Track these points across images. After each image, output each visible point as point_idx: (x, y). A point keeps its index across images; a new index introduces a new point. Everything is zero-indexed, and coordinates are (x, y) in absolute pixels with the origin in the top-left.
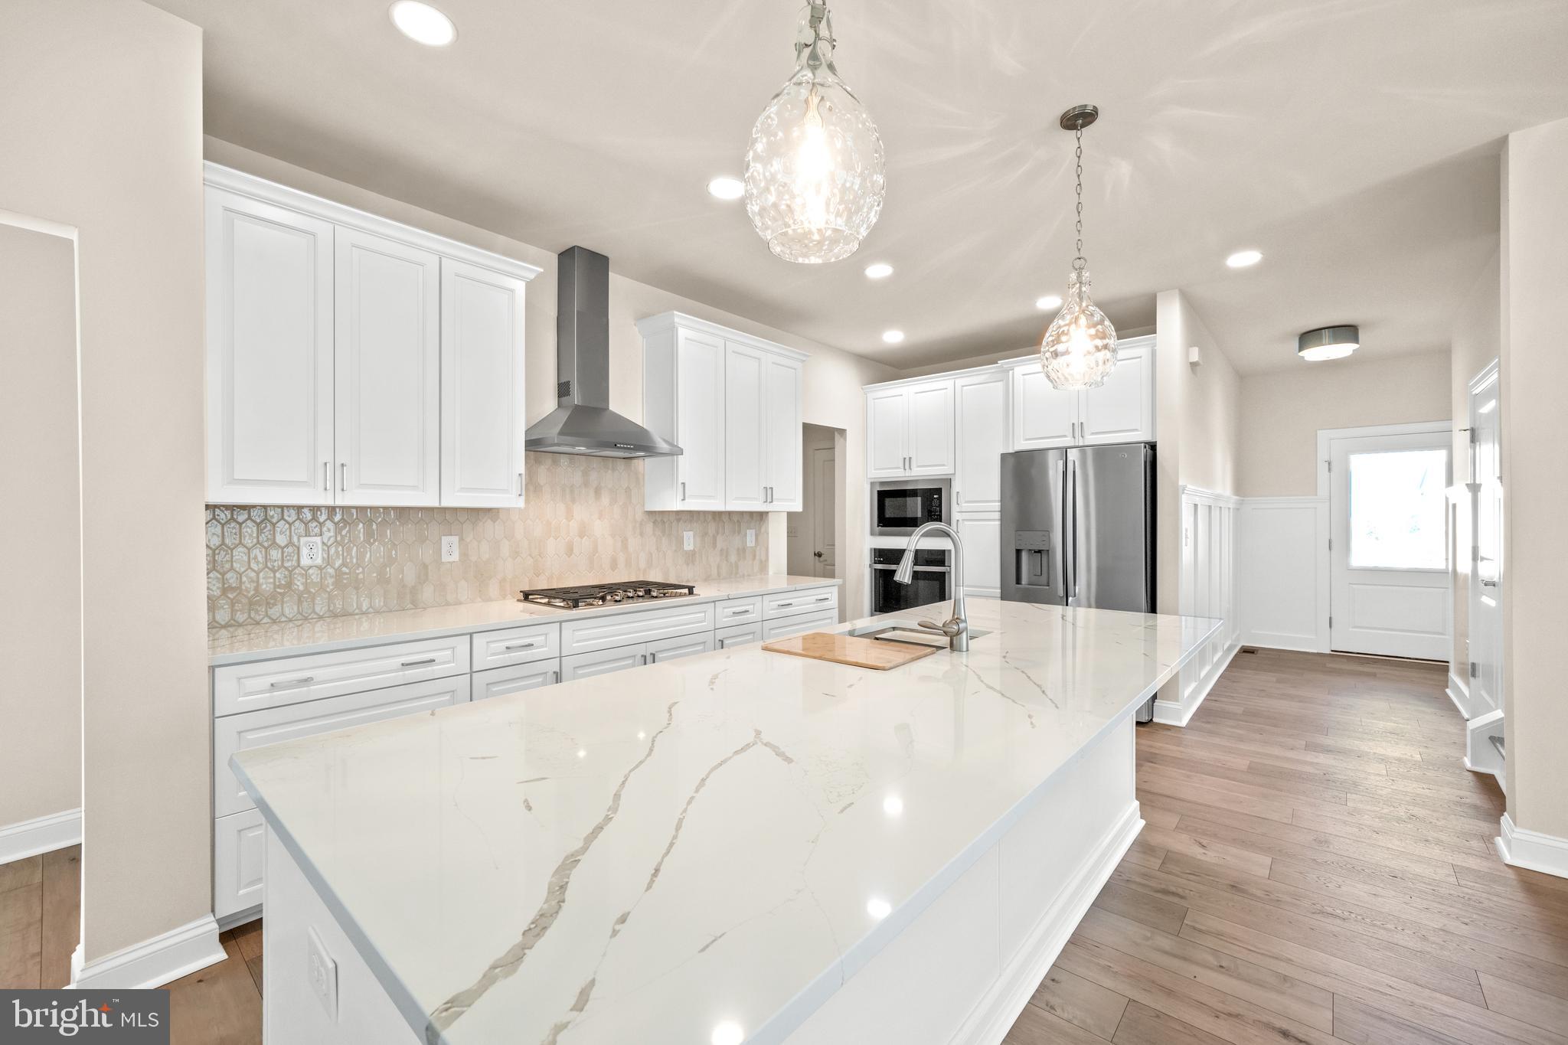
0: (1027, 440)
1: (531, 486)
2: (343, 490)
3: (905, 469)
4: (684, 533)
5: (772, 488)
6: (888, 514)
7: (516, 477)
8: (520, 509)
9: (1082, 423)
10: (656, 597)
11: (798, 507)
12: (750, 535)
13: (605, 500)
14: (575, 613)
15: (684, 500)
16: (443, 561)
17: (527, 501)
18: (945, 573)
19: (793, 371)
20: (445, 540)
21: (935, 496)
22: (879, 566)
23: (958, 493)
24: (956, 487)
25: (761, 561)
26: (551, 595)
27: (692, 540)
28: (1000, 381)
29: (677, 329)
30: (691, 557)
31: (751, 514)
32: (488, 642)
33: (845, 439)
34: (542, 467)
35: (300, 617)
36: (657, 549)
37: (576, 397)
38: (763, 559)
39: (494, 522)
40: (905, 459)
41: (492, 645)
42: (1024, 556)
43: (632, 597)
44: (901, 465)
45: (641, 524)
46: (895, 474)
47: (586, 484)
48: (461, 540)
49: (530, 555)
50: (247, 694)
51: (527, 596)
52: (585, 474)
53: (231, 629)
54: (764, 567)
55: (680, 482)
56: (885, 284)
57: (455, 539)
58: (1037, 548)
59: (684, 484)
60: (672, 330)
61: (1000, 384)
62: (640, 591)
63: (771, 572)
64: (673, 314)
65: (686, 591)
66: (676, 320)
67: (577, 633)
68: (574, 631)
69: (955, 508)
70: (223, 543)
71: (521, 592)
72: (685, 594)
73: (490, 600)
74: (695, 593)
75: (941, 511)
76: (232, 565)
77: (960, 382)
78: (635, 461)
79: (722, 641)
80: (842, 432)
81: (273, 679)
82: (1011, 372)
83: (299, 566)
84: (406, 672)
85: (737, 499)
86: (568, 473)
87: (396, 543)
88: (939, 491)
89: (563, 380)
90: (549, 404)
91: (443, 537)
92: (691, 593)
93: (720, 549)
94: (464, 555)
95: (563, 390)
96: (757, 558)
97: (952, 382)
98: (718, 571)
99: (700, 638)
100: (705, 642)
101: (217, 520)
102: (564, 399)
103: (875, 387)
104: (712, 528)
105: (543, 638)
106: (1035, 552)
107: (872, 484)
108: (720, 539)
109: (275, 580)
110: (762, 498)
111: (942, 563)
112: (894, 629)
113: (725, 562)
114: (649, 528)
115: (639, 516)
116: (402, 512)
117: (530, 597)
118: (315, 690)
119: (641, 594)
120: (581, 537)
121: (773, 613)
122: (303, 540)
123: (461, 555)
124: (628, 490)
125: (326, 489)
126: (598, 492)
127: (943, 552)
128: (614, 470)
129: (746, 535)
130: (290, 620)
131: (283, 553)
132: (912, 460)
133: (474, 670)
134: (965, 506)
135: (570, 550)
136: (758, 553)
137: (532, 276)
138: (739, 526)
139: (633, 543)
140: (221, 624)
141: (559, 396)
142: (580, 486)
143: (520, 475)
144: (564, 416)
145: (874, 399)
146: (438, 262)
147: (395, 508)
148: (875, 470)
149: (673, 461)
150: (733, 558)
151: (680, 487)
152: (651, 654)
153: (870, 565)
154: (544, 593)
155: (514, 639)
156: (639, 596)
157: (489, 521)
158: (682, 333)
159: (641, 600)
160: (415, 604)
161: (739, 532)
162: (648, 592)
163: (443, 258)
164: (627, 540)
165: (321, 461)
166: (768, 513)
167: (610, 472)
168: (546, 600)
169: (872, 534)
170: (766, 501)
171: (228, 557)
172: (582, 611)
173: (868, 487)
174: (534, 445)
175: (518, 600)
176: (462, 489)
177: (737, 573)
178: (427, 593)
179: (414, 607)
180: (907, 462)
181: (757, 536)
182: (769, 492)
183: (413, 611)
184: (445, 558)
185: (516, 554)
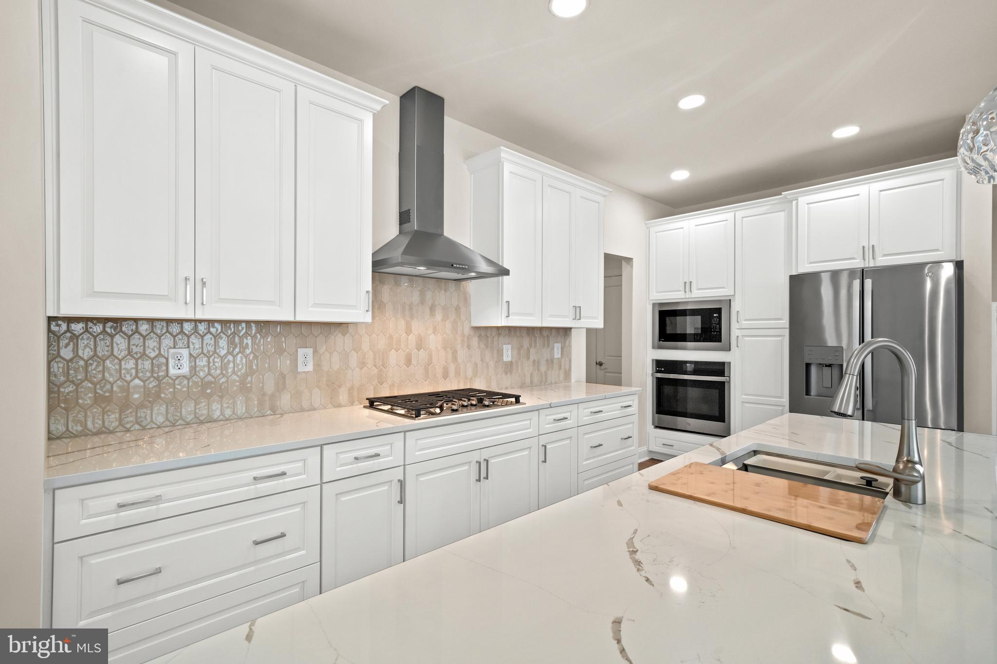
0: (811, 263)
1: (377, 304)
2: (203, 304)
3: (686, 292)
4: (504, 345)
5: (580, 307)
6: (669, 330)
7: (364, 294)
8: (366, 324)
9: (873, 246)
10: (488, 406)
11: (599, 324)
12: (557, 347)
13: (439, 317)
14: (417, 422)
15: (508, 316)
16: (299, 370)
17: (373, 317)
18: (724, 382)
19: (597, 204)
20: (301, 352)
21: (715, 315)
22: (659, 375)
23: (738, 312)
24: (736, 307)
25: (565, 371)
26: (394, 401)
27: (510, 352)
28: (782, 211)
29: (503, 164)
30: (509, 368)
31: (558, 329)
32: (337, 453)
33: (632, 267)
34: (386, 287)
35: (167, 423)
36: (482, 360)
37: (414, 224)
38: (567, 370)
39: (344, 336)
40: (685, 283)
41: (342, 456)
42: (814, 370)
43: (467, 406)
44: (682, 288)
45: (468, 338)
46: (675, 295)
47: (422, 302)
48: (315, 352)
49: (375, 366)
50: (89, 517)
51: (372, 404)
52: (422, 294)
53: (103, 436)
54: (568, 375)
55: (505, 301)
56: (695, 113)
57: (310, 351)
58: (828, 363)
59: (508, 302)
60: (498, 166)
61: (782, 214)
62: (473, 400)
63: (573, 380)
64: (500, 148)
65: (513, 400)
66: (503, 155)
67: (420, 442)
68: (416, 440)
69: (734, 325)
70: (95, 355)
71: (367, 399)
72: (511, 403)
73: (339, 406)
74: (521, 401)
75: (720, 329)
76: (104, 375)
77: (740, 214)
78: (464, 283)
79: (545, 447)
80: (629, 260)
81: (121, 499)
82: (794, 202)
83: (167, 376)
84: (258, 486)
85: (552, 316)
86: (408, 293)
87: (257, 354)
88: (719, 311)
89: (404, 209)
90: (392, 230)
91: (299, 349)
92: (518, 401)
93: (532, 360)
94: (318, 365)
95: (404, 217)
96: (562, 368)
97: (733, 214)
98: (531, 379)
99: (526, 443)
100: (530, 448)
101: (90, 333)
102: (406, 226)
103: (660, 221)
104: (526, 342)
105: (388, 447)
106: (826, 366)
107: (654, 304)
108: (532, 351)
109: (144, 389)
110: (572, 316)
111: (721, 373)
112: (755, 453)
113: (537, 371)
114: (475, 341)
115: (467, 331)
116: (264, 325)
117: (375, 404)
118: (165, 508)
119: (474, 403)
120: (419, 349)
121: (587, 419)
122: (172, 351)
123: (314, 365)
124: (457, 309)
125: (186, 303)
126: (432, 309)
127: (723, 364)
128: (446, 290)
129: (553, 348)
130: (159, 427)
131: (152, 363)
132: (692, 284)
133: (324, 482)
134: (745, 323)
135: (409, 361)
136: (563, 364)
137: (378, 107)
138: (548, 340)
139: (462, 353)
140: (92, 432)
141: (401, 224)
142: (418, 304)
143: (367, 292)
144: (405, 241)
145: (656, 233)
146: (294, 91)
147: (257, 323)
148: (658, 292)
149: (498, 282)
150: (543, 368)
151: (505, 306)
152: (485, 460)
153: (652, 373)
154: (385, 400)
155: (363, 449)
156: (472, 405)
157: (340, 334)
158: (507, 168)
159: (473, 408)
160: (274, 410)
161: (548, 345)
162: (480, 401)
163: (298, 86)
164: (457, 352)
165: (181, 277)
166: (570, 329)
167: (443, 292)
168: (389, 407)
169: (653, 347)
170: (575, 319)
171: (100, 368)
172: (424, 420)
173: (650, 308)
174: (378, 265)
175: (365, 407)
176: (316, 305)
177: (546, 381)
178: (285, 400)
179: (273, 413)
180: (688, 286)
181: (562, 349)
182: (578, 310)
183: (272, 416)
184: (301, 368)
185: (362, 364)
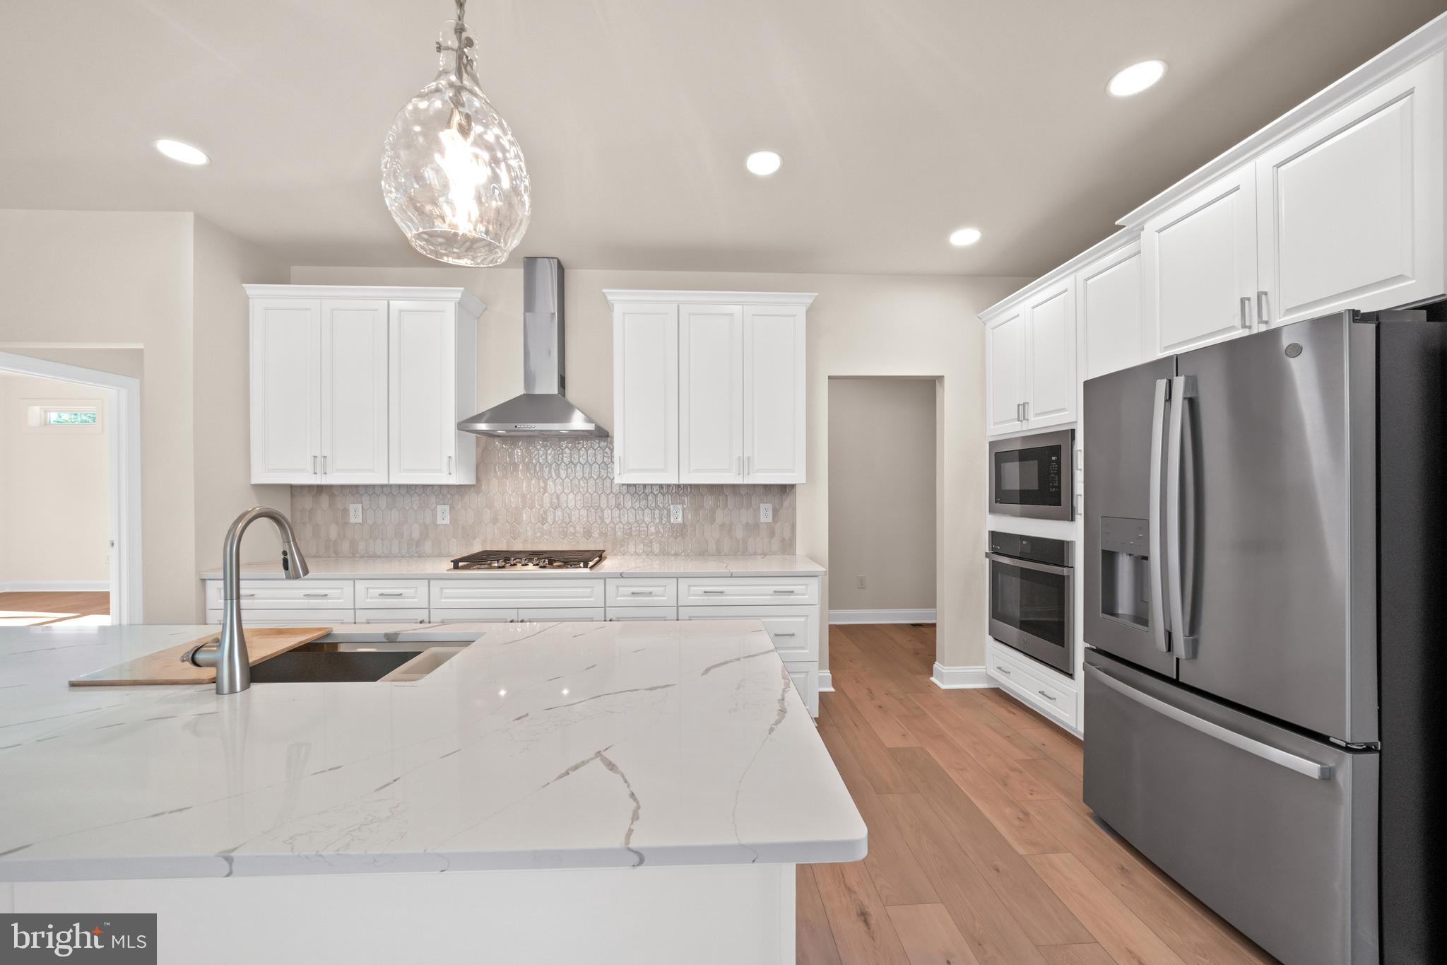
4: (671, 505)
7: (447, 460)
9: (1264, 295)
12: (765, 508)
15: (620, 473)
16: (438, 523)
18: (1064, 577)
19: (791, 318)
21: (1053, 458)
22: (994, 557)
23: (1079, 451)
25: (783, 540)
27: (681, 513)
28: (1136, 253)
29: (613, 306)
32: (367, 588)
33: (943, 389)
36: (638, 522)
38: (787, 538)
39: (478, 494)
40: (1020, 405)
41: (371, 591)
44: (1015, 415)
45: (618, 497)
46: (1009, 428)
48: (452, 508)
49: (507, 521)
54: (788, 543)
57: (447, 507)
59: (620, 458)
61: (1136, 259)
63: (800, 553)
66: (609, 296)
67: (445, 591)
68: (442, 588)
69: (1076, 476)
75: (1060, 481)
82: (1142, 234)
85: (696, 471)
87: (407, 509)
88: (1056, 450)
91: (439, 506)
93: (720, 523)
94: (454, 520)
96: (777, 535)
97: (1072, 277)
98: (718, 546)
104: (709, 501)
105: (413, 590)
107: (989, 444)
108: (720, 512)
110: (735, 469)
113: (728, 537)
114: (627, 501)
115: (616, 489)
121: (696, 599)
123: (451, 520)
125: (315, 473)
127: (1062, 544)
129: (758, 510)
132: (1028, 406)
135: (543, 520)
136: (777, 531)
138: (747, 500)
143: (449, 457)
145: (993, 328)
148: (994, 424)
150: (739, 533)
151: (618, 462)
152: (523, 620)
153: (988, 554)
155: (388, 588)
157: (474, 494)
158: (619, 309)
161: (748, 506)
163: (390, 301)
169: (990, 511)
170: (742, 473)
173: (986, 450)
176: (406, 470)
177: (745, 550)
178: (428, 547)
179: (418, 556)
180: (1023, 410)
181: (777, 511)
182: (746, 461)
184: (439, 521)
185: (495, 520)
